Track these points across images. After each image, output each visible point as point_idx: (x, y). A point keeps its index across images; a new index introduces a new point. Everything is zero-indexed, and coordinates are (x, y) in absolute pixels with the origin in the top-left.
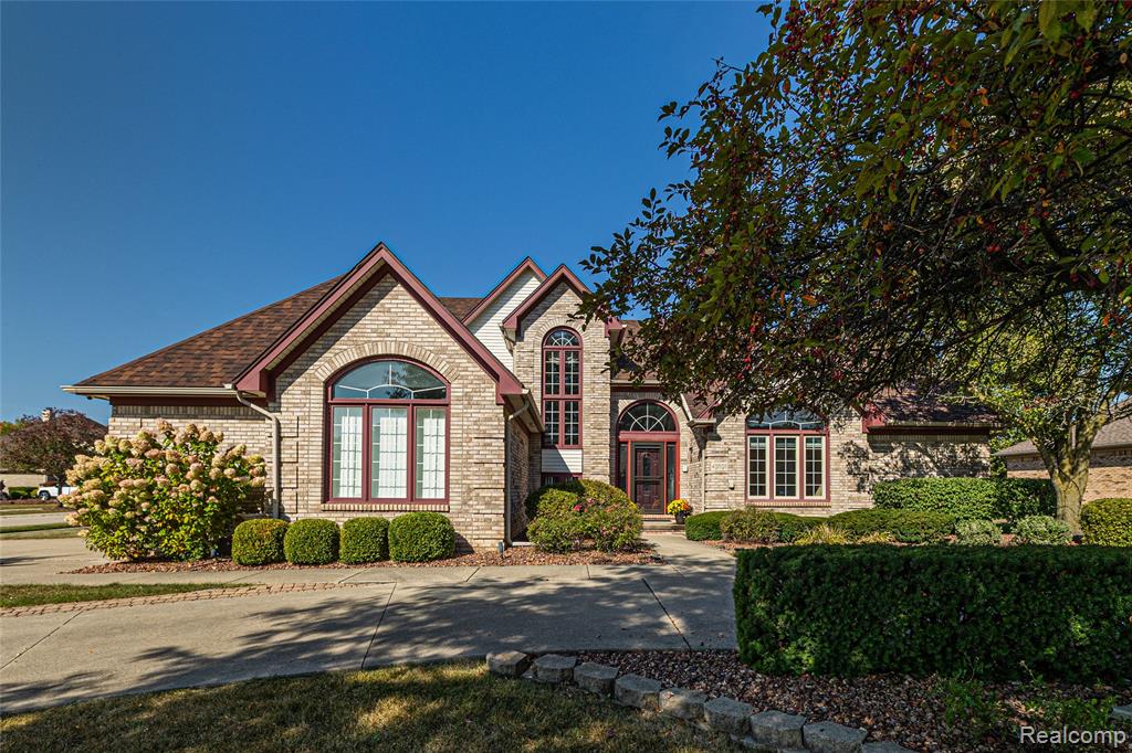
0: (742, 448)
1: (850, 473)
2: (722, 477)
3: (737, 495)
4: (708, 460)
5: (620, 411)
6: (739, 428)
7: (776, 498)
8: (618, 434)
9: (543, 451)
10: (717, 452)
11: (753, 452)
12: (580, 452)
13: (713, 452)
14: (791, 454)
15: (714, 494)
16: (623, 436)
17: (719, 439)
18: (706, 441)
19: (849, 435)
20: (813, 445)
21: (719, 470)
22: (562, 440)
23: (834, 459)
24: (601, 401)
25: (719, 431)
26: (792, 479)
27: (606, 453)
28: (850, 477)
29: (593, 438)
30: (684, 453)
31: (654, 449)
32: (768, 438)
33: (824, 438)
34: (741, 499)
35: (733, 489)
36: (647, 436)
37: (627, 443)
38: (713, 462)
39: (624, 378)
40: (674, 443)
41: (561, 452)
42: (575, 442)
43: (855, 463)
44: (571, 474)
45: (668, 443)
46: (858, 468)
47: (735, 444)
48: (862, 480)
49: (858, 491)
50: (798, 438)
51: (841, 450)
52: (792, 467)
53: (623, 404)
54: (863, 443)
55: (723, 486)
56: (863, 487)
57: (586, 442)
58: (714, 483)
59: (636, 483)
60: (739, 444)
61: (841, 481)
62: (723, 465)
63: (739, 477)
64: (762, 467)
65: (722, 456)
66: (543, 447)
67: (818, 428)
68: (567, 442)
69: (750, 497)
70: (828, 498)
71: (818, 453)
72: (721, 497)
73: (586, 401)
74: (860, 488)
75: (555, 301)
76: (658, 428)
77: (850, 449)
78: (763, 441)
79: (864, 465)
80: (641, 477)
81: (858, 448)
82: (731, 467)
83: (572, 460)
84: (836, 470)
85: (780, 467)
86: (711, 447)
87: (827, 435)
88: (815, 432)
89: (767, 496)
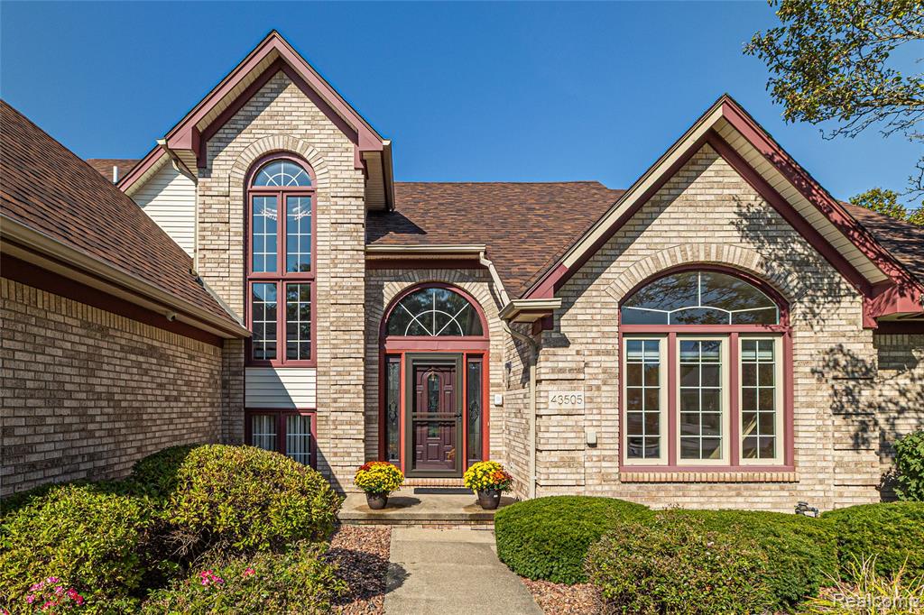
0: (611, 362)
1: (838, 411)
2: (571, 421)
3: (603, 459)
4: (544, 386)
5: (386, 301)
6: (606, 322)
7: (681, 462)
8: (382, 341)
9: (249, 371)
10: (562, 371)
11: (634, 370)
12: (313, 372)
13: (553, 370)
14: (712, 373)
15: (555, 457)
16: (393, 344)
17: (565, 343)
18: (537, 349)
19: (834, 334)
20: (760, 356)
21: (567, 407)
22: (281, 350)
23: (804, 382)
24: (347, 283)
25: (566, 326)
26: (713, 423)
27: (358, 374)
28: (839, 420)
29: (335, 347)
30: (496, 373)
31: (444, 366)
32: (664, 342)
33: (779, 342)
34: (611, 467)
35: (593, 446)
36: (434, 345)
37: (399, 356)
38: (553, 391)
39: (391, 244)
40: (480, 356)
41: (279, 372)
42: (303, 354)
43: (849, 392)
44: (296, 412)
45: (469, 356)
46: (855, 402)
47: (598, 353)
48: (864, 427)
49: (856, 448)
50: (725, 341)
51: (819, 365)
52: (712, 399)
53: (391, 290)
54: (865, 350)
55: (573, 440)
56: (866, 441)
57: (322, 353)
58: (554, 433)
59: (415, 425)
60: (607, 353)
61: (819, 428)
62: (573, 397)
63: (607, 421)
64: (653, 402)
65: (571, 378)
66: (250, 362)
67: (767, 319)
68: (291, 355)
69: (628, 462)
70: (790, 463)
71: (767, 370)
72: (569, 463)
73: (323, 283)
74: (859, 442)
75: (267, 104)
76: (453, 331)
77: (836, 363)
78: (654, 347)
79: (866, 395)
80: (423, 414)
81: (855, 360)
82: (591, 400)
83: (299, 386)
84: (810, 405)
85: (689, 400)
86: (550, 361)
87: (787, 334)
88: (761, 329)
89: (663, 460)
